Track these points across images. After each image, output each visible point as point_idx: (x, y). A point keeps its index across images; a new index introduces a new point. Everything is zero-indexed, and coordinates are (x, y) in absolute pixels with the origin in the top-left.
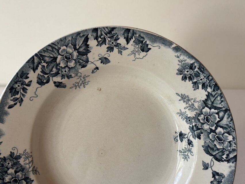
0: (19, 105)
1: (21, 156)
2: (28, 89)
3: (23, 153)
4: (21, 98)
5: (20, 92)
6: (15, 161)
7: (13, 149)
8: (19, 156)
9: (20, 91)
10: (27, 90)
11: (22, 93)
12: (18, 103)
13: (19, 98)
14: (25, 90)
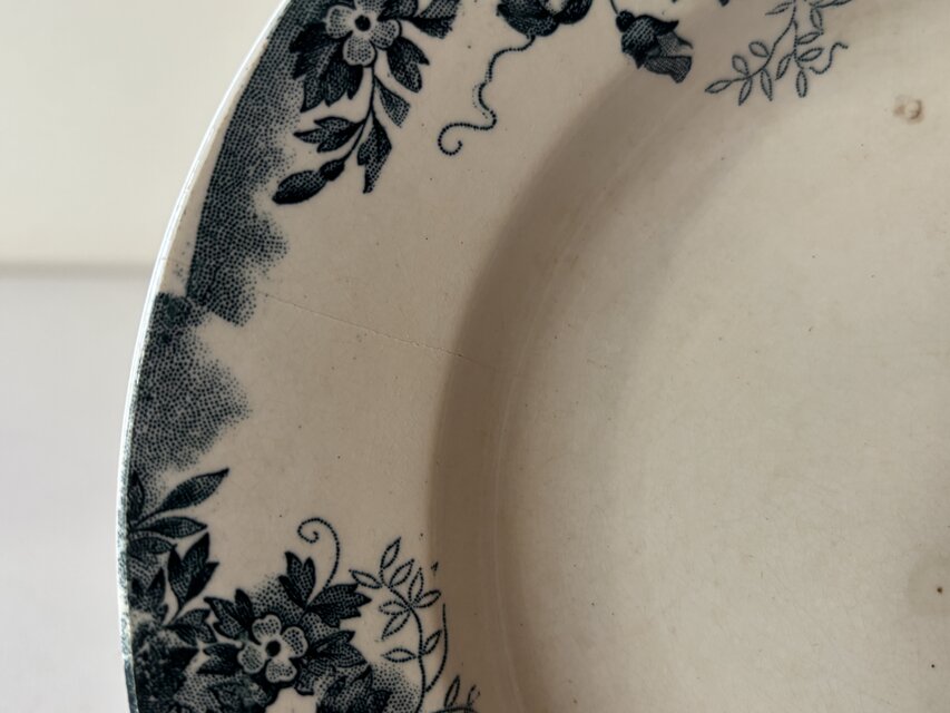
0: (361, 183)
1: (360, 589)
2: (428, 53)
3: (375, 572)
4: (376, 122)
5: (367, 74)
6: (320, 630)
7: (308, 531)
8: (351, 589)
9: (372, 65)
10: (425, 61)
11: (383, 89)
12: (351, 163)
13: (364, 122)
14: (405, 60)
